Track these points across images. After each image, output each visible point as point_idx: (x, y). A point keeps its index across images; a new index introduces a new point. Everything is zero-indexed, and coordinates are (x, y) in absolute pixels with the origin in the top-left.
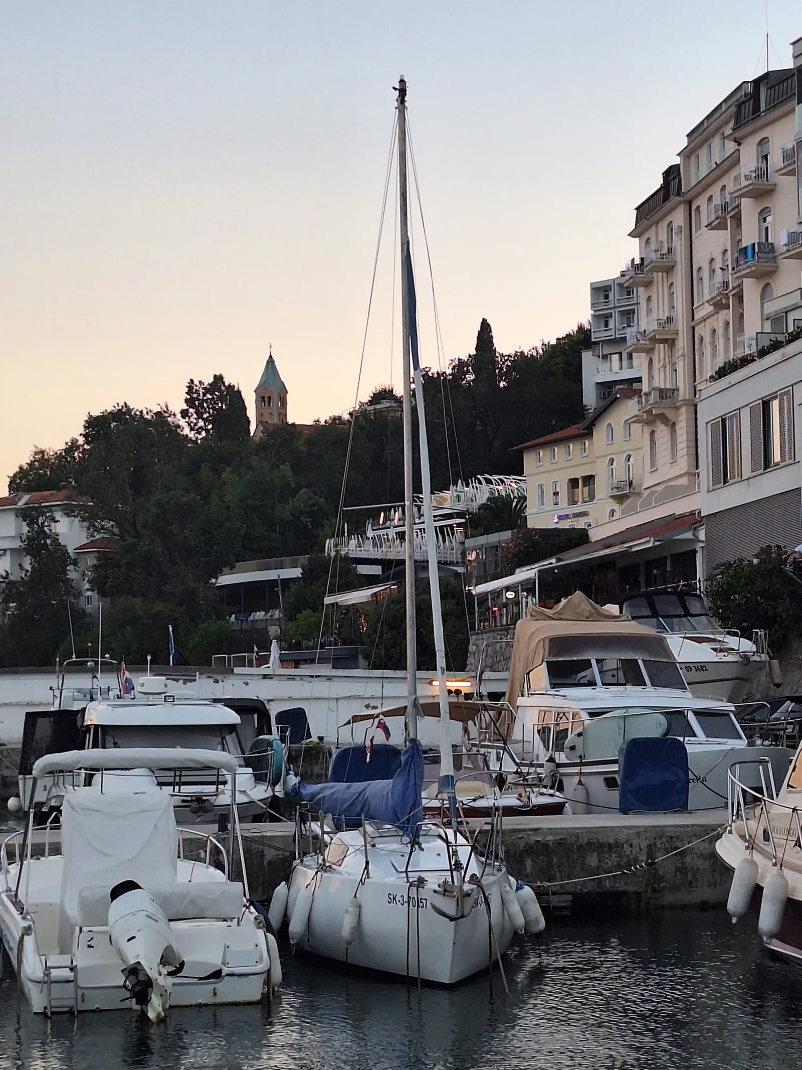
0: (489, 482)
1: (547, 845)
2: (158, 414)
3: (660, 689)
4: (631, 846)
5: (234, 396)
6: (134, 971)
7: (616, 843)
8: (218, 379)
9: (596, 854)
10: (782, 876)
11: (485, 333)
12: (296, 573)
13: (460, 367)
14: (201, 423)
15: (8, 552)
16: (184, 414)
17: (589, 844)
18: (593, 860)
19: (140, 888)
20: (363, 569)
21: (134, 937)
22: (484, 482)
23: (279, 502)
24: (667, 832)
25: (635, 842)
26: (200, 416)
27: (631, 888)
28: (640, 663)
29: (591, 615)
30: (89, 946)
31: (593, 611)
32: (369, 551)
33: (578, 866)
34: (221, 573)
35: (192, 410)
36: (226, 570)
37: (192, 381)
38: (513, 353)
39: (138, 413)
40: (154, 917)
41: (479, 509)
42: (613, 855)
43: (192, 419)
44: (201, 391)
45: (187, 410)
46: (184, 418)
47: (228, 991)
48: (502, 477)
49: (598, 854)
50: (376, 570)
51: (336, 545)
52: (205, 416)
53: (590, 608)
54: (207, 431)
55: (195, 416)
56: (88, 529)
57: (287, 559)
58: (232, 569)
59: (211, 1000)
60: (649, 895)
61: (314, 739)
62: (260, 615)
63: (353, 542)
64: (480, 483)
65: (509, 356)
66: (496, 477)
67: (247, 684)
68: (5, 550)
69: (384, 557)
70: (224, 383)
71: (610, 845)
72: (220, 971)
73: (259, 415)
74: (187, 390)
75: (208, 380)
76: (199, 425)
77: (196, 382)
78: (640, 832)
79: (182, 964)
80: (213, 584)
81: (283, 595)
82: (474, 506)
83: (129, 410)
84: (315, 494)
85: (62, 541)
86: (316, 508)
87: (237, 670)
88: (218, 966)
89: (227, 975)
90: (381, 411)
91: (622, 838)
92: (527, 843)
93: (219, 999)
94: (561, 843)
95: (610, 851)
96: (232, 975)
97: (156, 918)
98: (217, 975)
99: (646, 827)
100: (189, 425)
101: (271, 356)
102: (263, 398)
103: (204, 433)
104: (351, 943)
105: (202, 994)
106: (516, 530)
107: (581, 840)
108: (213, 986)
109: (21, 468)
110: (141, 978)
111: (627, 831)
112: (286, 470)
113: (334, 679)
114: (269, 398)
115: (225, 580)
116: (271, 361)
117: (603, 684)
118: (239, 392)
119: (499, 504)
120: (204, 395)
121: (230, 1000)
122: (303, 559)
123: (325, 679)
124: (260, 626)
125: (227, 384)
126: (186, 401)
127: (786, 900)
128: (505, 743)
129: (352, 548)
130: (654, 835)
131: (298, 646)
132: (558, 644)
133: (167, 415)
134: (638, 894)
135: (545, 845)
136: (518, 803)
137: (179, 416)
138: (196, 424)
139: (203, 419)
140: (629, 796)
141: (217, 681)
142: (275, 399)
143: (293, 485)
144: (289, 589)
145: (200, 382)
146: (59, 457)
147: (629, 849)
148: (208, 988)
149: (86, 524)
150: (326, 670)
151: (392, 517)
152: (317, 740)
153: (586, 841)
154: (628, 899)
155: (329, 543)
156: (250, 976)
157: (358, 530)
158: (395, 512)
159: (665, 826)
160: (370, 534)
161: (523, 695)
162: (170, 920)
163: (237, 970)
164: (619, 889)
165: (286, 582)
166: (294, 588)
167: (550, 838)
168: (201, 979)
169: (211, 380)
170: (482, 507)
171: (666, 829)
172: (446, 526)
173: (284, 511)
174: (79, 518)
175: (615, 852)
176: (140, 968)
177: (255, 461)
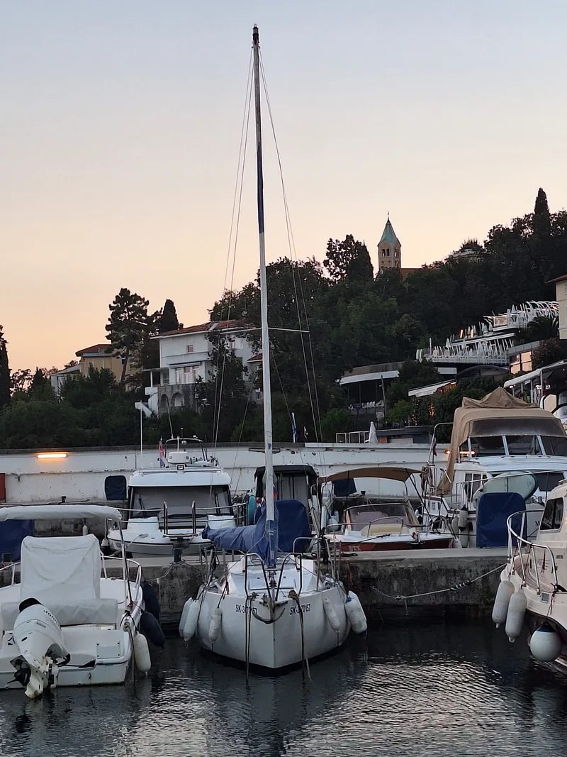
0: (535, 306)
1: (409, 570)
2: (307, 263)
3: (552, 457)
4: (471, 571)
5: (362, 250)
6: (19, 661)
7: (459, 569)
8: (350, 238)
9: (444, 577)
10: (523, 595)
11: (541, 198)
12: (395, 374)
13: (519, 224)
14: (338, 270)
15: (204, 363)
16: (326, 263)
17: (440, 570)
18: (442, 581)
19: (38, 603)
20: (442, 371)
21: (26, 638)
22: (531, 307)
23: (388, 324)
24: (496, 561)
25: (473, 569)
26: (337, 265)
27: (471, 602)
28: (539, 438)
29: (509, 403)
30: (9, 644)
31: (510, 400)
32: (447, 357)
33: (432, 585)
34: (344, 375)
35: (331, 261)
36: (347, 372)
37: (331, 240)
38: (558, 212)
39: (294, 264)
40: (43, 624)
41: (528, 325)
42: (458, 578)
43: (332, 267)
44: (338, 247)
45: (328, 260)
46: (326, 266)
47: (99, 676)
48: (545, 302)
49: (446, 577)
50: (453, 371)
51: (423, 354)
52: (340, 264)
53: (507, 399)
54: (342, 275)
55: (333, 264)
56: (253, 346)
57: (390, 364)
58: (351, 372)
59: (87, 682)
60: (484, 606)
61: (359, 492)
62: (372, 404)
63: (436, 352)
64: (528, 306)
65: (555, 215)
66: (541, 302)
67: (315, 454)
68: (201, 362)
69: (458, 362)
70: (353, 241)
71: (455, 570)
72: (94, 661)
73: (381, 262)
74: (327, 246)
75: (343, 239)
76: (336, 271)
77: (334, 241)
78: (477, 561)
79: (68, 656)
80: (338, 383)
81: (385, 390)
82: (524, 324)
83: (288, 261)
84: (413, 318)
85: (237, 355)
86: (415, 327)
87: (307, 445)
88: (93, 657)
89: (98, 664)
90: (463, 257)
91: (463, 566)
92: (393, 569)
93: (94, 681)
94: (418, 569)
95: (455, 575)
96: (101, 664)
97: (45, 625)
98: (92, 664)
99: (481, 558)
100: (330, 271)
101: (388, 221)
102: (384, 250)
103: (340, 277)
104: (215, 640)
105: (81, 678)
106: (542, 341)
107: (433, 567)
108: (88, 672)
109: (216, 304)
110: (24, 666)
111: (468, 561)
112: (393, 301)
113: (376, 450)
114: (388, 250)
115: (345, 380)
116: (389, 224)
117: (510, 454)
118: (365, 247)
119: (542, 321)
120: (340, 250)
121: (101, 682)
122: (400, 364)
123: (369, 450)
124: (372, 412)
125: (355, 241)
126: (327, 254)
127: (524, 611)
128: (442, 497)
129: (435, 355)
130: (488, 563)
131: (389, 426)
132: (480, 425)
133: (314, 264)
134: (476, 606)
135: (407, 571)
136: (412, 539)
137: (322, 265)
138: (334, 270)
139: (339, 267)
140: (483, 536)
141: (293, 453)
142: (392, 252)
143: (398, 312)
144: (390, 385)
145: (337, 240)
146: (241, 296)
147: (469, 574)
148: (85, 673)
149: (252, 342)
150: (408, 443)
151: (468, 333)
152: (361, 494)
153: (437, 568)
154: (469, 610)
155: (419, 353)
156: (114, 665)
157: (440, 343)
158: (471, 329)
159: (495, 557)
160: (448, 345)
161: (458, 462)
162: (61, 626)
163: (105, 661)
164: (462, 602)
165: (388, 381)
166: (393, 384)
167: (411, 566)
168: (80, 667)
169: (344, 239)
170: (530, 324)
171: (497, 559)
172: (504, 339)
173: (392, 330)
174: (246, 339)
175: (458, 576)
176: (23, 660)
177: (370, 295)
